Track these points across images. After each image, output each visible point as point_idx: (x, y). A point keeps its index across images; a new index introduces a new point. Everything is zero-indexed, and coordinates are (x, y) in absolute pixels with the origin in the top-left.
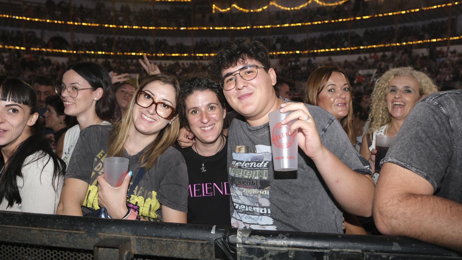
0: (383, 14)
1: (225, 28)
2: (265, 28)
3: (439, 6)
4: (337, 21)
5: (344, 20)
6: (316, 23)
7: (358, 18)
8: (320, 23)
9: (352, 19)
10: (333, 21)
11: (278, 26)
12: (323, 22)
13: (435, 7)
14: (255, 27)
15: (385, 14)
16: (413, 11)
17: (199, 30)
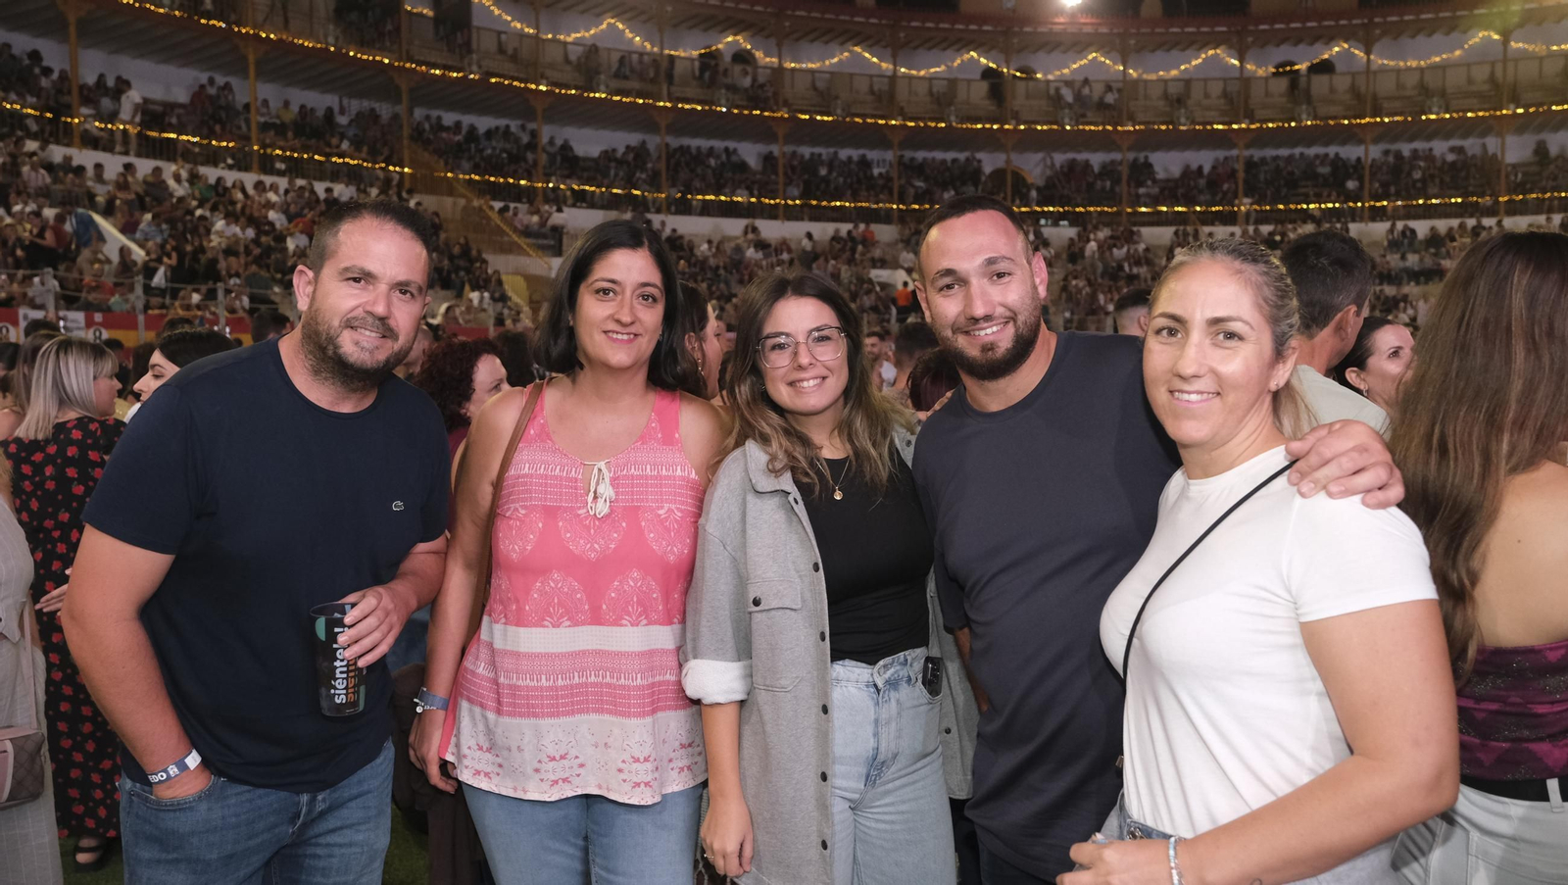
0: (864, 116)
1: (386, 61)
2: (526, 88)
3: (988, 126)
4: (746, 112)
5: (766, 114)
6: (687, 107)
7: (803, 117)
8: (699, 108)
9: (786, 116)
10: (736, 111)
11: (573, 92)
12: (707, 108)
13: (979, 126)
14: (493, 80)
15: (869, 120)
16: (933, 124)
17: (280, 41)
